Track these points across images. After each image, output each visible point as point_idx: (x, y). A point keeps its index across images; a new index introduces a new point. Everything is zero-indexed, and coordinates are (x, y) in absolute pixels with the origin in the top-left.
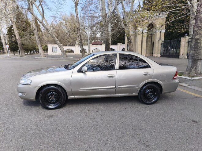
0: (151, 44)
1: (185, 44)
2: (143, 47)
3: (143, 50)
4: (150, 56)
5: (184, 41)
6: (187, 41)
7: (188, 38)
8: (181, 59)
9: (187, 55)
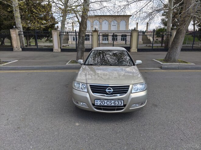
1: (17, 37)
5: (14, 34)
6: (18, 33)
7: (17, 31)
8: (16, 51)
9: (21, 47)
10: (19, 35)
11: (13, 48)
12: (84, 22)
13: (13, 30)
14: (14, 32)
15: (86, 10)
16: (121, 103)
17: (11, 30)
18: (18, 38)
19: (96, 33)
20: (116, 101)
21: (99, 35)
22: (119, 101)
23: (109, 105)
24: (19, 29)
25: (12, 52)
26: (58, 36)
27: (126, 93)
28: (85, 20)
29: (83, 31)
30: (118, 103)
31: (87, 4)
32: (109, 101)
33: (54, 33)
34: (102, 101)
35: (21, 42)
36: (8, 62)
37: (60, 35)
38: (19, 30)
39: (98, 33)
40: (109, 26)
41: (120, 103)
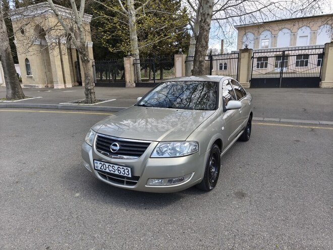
0: (73, 66)
1: (130, 67)
2: (65, 70)
3: (66, 75)
4: (75, 86)
5: (128, 63)
6: (132, 63)
7: (132, 59)
8: (128, 87)
9: (135, 82)
10: (134, 64)
11: (125, 84)
12: (203, 37)
13: (127, 59)
14: (128, 61)
15: (206, 16)
16: (128, 172)
17: (125, 58)
18: (132, 69)
19: (246, 54)
20: (121, 167)
21: (253, 57)
22: (125, 168)
23: (112, 172)
24: (135, 56)
25: (124, 88)
26: (182, 63)
27: (139, 155)
28: (205, 33)
29: (200, 52)
30: (124, 171)
31: (209, 4)
32: (112, 165)
33: (177, 58)
34: (103, 163)
35: (136, 74)
36: (102, 101)
37: (186, 62)
38: (134, 58)
39: (250, 53)
40: (291, 40)
41: (126, 171)
